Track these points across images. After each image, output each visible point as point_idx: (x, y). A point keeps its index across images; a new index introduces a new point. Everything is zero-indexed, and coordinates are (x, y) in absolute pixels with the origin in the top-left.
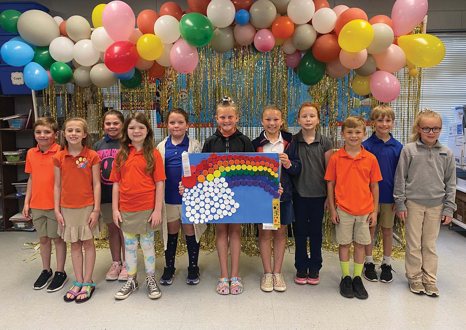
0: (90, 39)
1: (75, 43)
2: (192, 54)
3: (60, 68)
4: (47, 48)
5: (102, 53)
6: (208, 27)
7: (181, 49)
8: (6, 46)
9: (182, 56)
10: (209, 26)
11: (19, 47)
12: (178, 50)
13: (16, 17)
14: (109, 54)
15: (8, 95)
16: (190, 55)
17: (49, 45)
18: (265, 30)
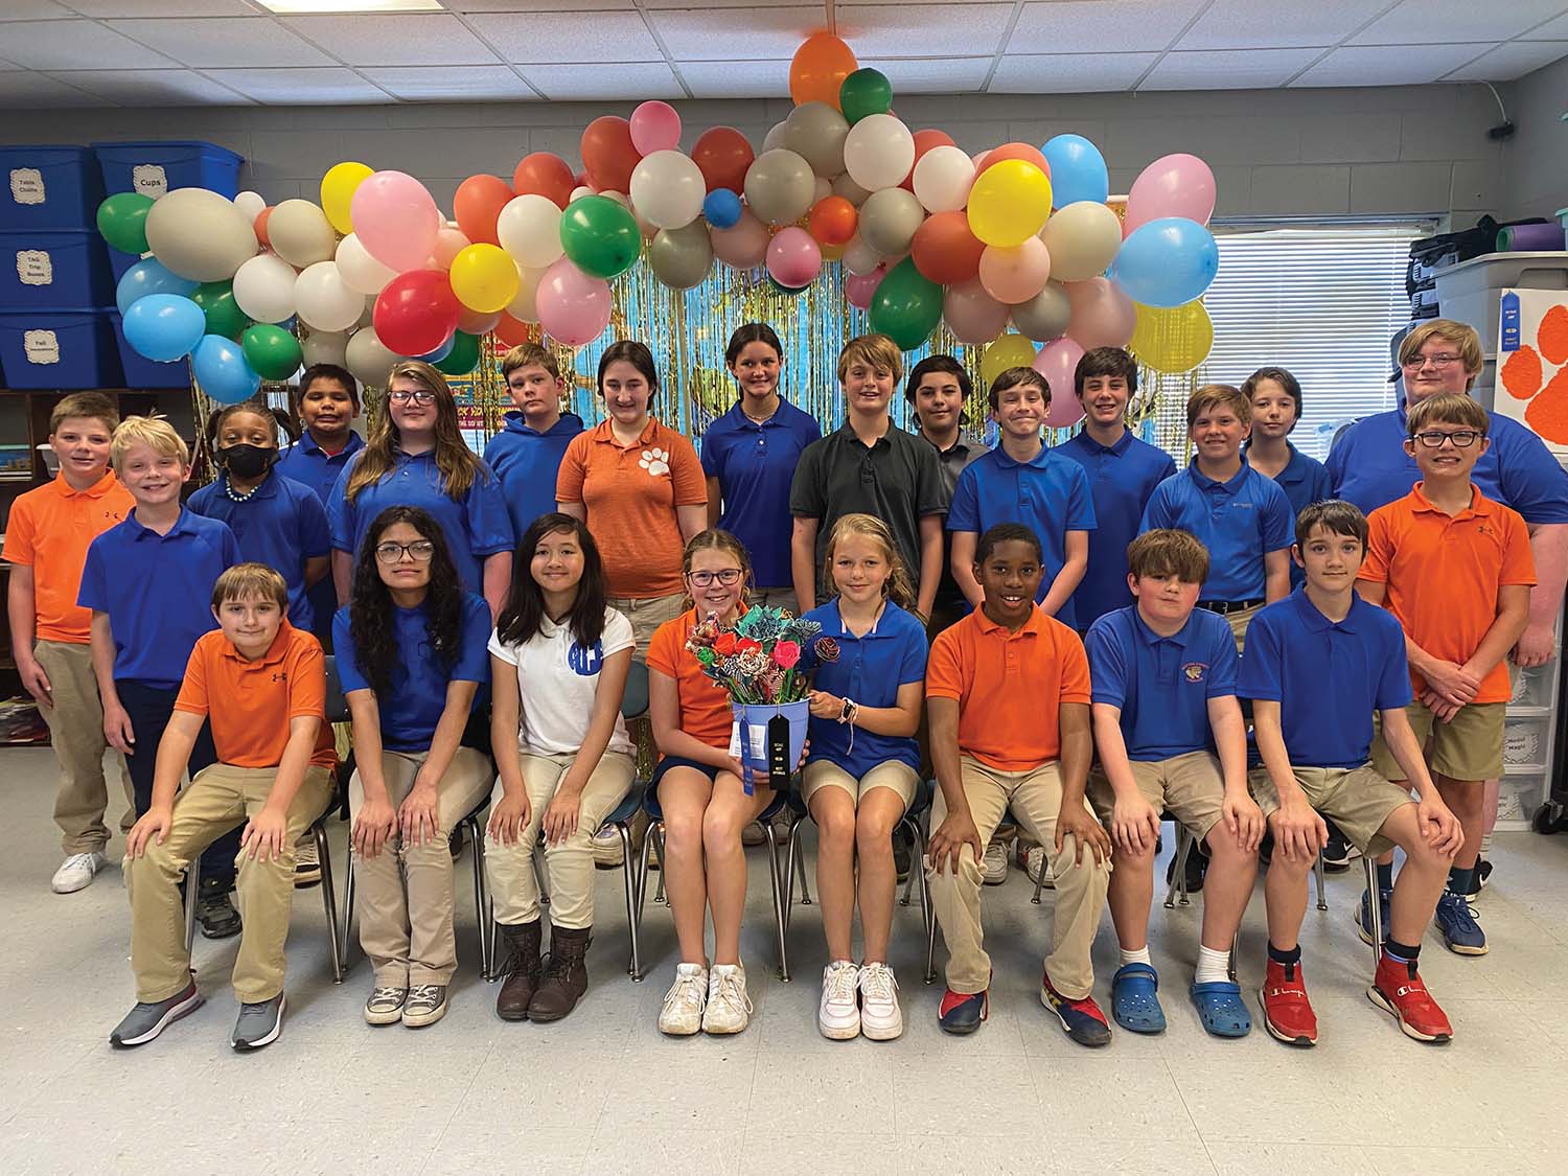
0: (333, 259)
1: (299, 270)
2: (593, 295)
3: (269, 340)
4: (228, 284)
5: (370, 299)
6: (626, 231)
7: (564, 283)
8: (139, 308)
9: (565, 301)
10: (629, 229)
11: (168, 311)
12: (558, 284)
13: (141, 212)
14: (388, 304)
15: (140, 389)
16: (589, 297)
17: (233, 278)
18: (791, 229)
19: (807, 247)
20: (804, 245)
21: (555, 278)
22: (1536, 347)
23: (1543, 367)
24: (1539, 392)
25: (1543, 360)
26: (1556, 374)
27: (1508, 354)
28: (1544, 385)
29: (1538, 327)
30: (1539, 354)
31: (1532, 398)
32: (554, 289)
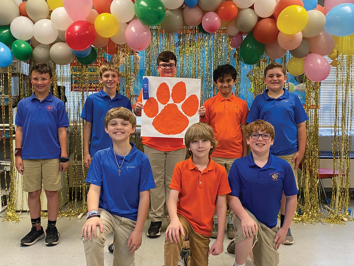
0: (49, 18)
4: (8, 27)
6: (161, 8)
9: (136, 34)
14: (70, 33)
16: (144, 33)
17: (10, 24)
18: (212, 12)
19: (216, 19)
20: (215, 18)
21: (132, 27)
22: (156, 98)
23: (159, 105)
24: (157, 115)
25: (159, 103)
26: (164, 108)
27: (146, 101)
28: (159, 112)
29: (157, 90)
30: (157, 100)
31: (155, 117)
32: (132, 31)
